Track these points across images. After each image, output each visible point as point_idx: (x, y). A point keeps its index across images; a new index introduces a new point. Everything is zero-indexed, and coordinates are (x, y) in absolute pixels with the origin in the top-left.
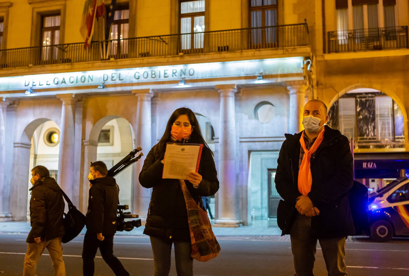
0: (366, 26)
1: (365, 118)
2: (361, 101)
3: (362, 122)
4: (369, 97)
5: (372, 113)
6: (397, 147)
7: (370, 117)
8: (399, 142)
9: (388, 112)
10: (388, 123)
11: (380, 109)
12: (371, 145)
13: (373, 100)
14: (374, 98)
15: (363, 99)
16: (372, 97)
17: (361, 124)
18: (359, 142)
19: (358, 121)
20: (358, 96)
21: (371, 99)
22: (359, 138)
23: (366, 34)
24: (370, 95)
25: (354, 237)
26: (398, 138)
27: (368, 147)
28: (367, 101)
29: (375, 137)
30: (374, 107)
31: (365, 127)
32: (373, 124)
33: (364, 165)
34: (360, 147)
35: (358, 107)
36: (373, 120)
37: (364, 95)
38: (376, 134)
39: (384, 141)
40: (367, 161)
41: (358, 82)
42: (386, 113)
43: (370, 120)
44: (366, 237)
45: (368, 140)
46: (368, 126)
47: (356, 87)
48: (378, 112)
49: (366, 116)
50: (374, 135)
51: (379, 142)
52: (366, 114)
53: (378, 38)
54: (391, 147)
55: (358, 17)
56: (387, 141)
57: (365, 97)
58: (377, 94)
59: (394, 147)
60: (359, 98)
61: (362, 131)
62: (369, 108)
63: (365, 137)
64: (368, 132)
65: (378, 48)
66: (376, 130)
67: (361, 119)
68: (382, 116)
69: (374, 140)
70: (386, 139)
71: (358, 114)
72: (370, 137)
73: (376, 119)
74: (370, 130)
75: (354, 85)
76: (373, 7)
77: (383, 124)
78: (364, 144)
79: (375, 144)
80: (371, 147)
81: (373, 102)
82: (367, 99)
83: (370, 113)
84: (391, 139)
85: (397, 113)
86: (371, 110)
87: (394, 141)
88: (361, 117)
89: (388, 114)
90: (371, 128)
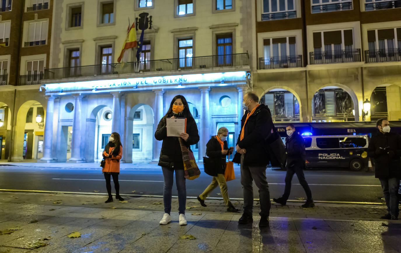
0: (280, 55)
1: (279, 105)
2: (277, 96)
3: (277, 107)
4: (281, 93)
5: (283, 102)
6: (296, 120)
7: (281, 104)
8: (297, 118)
9: (291, 101)
10: (291, 108)
11: (287, 100)
12: (282, 119)
13: (283, 95)
14: (283, 94)
15: (278, 95)
16: (283, 93)
17: (277, 108)
18: (276, 118)
19: (275, 106)
20: (275, 93)
21: (282, 94)
22: (276, 115)
23: (280, 59)
24: (282, 92)
25: (273, 168)
26: (296, 116)
27: (280, 120)
28: (280, 95)
29: (284, 115)
30: (284, 99)
31: (279, 110)
32: (283, 108)
33: (278, 130)
34: (276, 120)
35: (275, 99)
36: (283, 106)
37: (278, 93)
38: (284, 113)
39: (289, 117)
40: (280, 128)
41: (275, 85)
42: (290, 102)
43: (282, 106)
44: (279, 168)
45: (280, 117)
46: (280, 109)
47: (274, 88)
48: (286, 102)
49: (279, 104)
50: (284, 114)
51: (286, 118)
52: (280, 103)
53: (286, 61)
54: (292, 120)
55: (276, 50)
56: (290, 117)
57: (279, 94)
58: (285, 92)
59: (294, 120)
60: (276, 94)
61: (277, 112)
62: (281, 100)
63: (279, 115)
64: (280, 112)
65: (286, 67)
66: (284, 111)
67: (277, 106)
68: (288, 104)
69: (284, 116)
70: (290, 116)
71: (275, 103)
72: (281, 115)
73: (285, 105)
74: (281, 111)
75: (273, 87)
76: (284, 44)
77: (289, 108)
78: (278, 119)
79: (284, 119)
80: (282, 120)
81: (283, 96)
82: (280, 94)
83: (281, 102)
84: (293, 116)
85: (296, 102)
86: (282, 100)
87: (294, 117)
88: (277, 104)
89: (291, 103)
90: (282, 110)
